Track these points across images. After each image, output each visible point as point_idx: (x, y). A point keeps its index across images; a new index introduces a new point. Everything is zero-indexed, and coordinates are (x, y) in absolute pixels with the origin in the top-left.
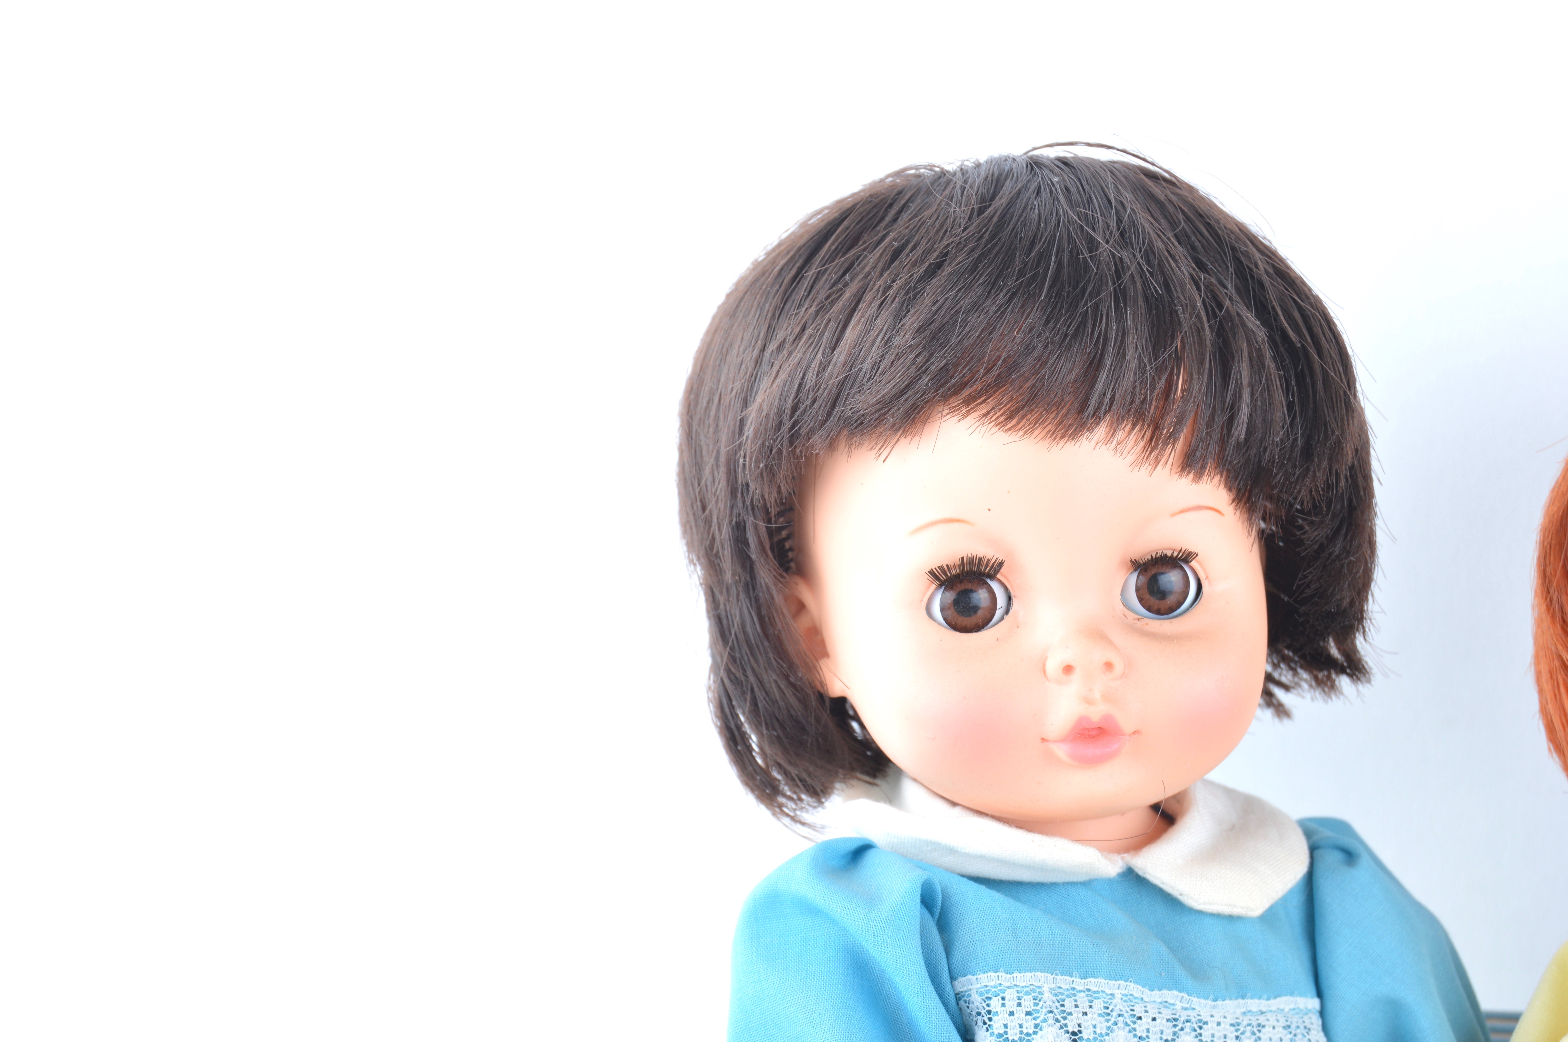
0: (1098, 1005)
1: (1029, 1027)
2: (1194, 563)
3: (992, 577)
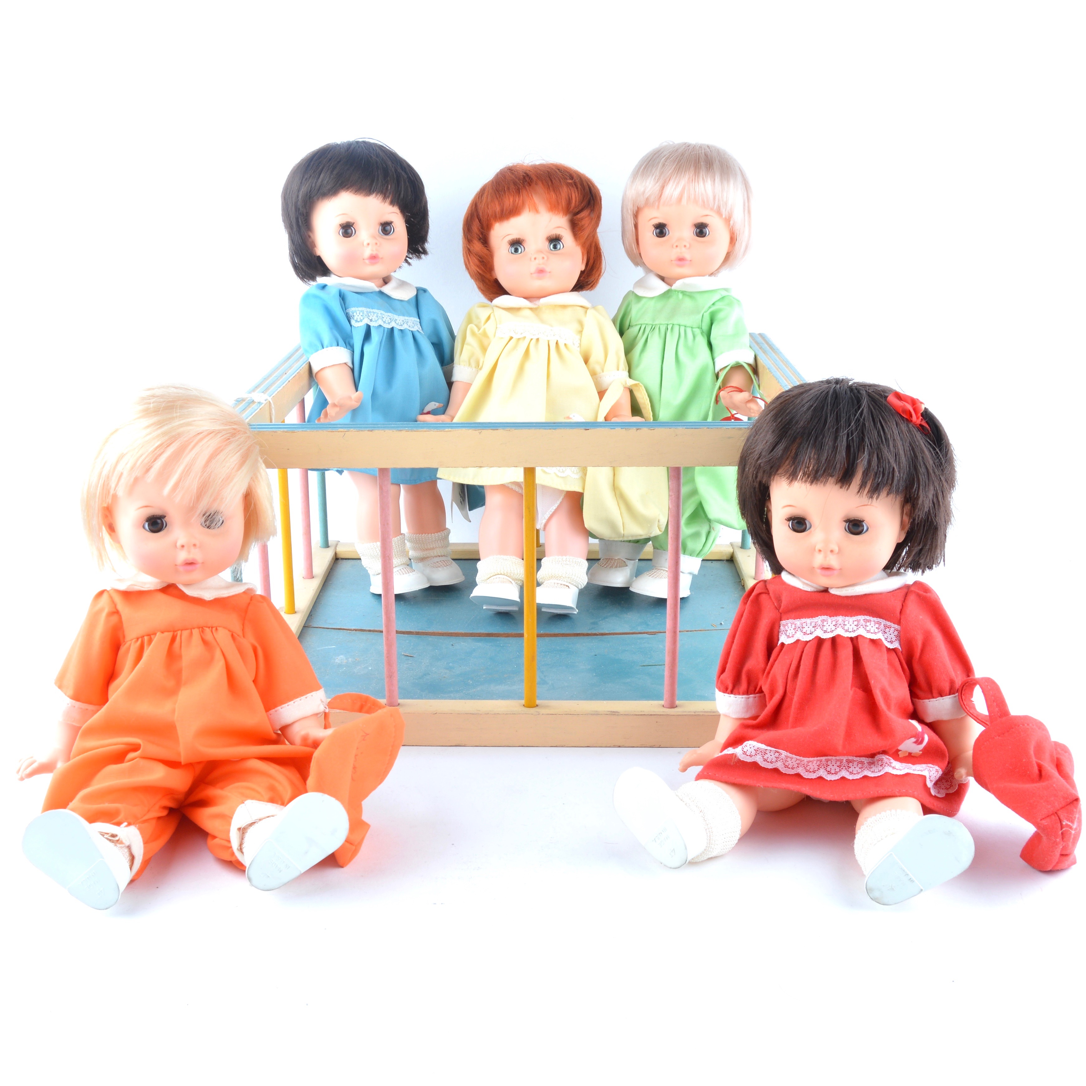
0: (375, 315)
1: (362, 318)
2: (392, 224)
3: (352, 226)
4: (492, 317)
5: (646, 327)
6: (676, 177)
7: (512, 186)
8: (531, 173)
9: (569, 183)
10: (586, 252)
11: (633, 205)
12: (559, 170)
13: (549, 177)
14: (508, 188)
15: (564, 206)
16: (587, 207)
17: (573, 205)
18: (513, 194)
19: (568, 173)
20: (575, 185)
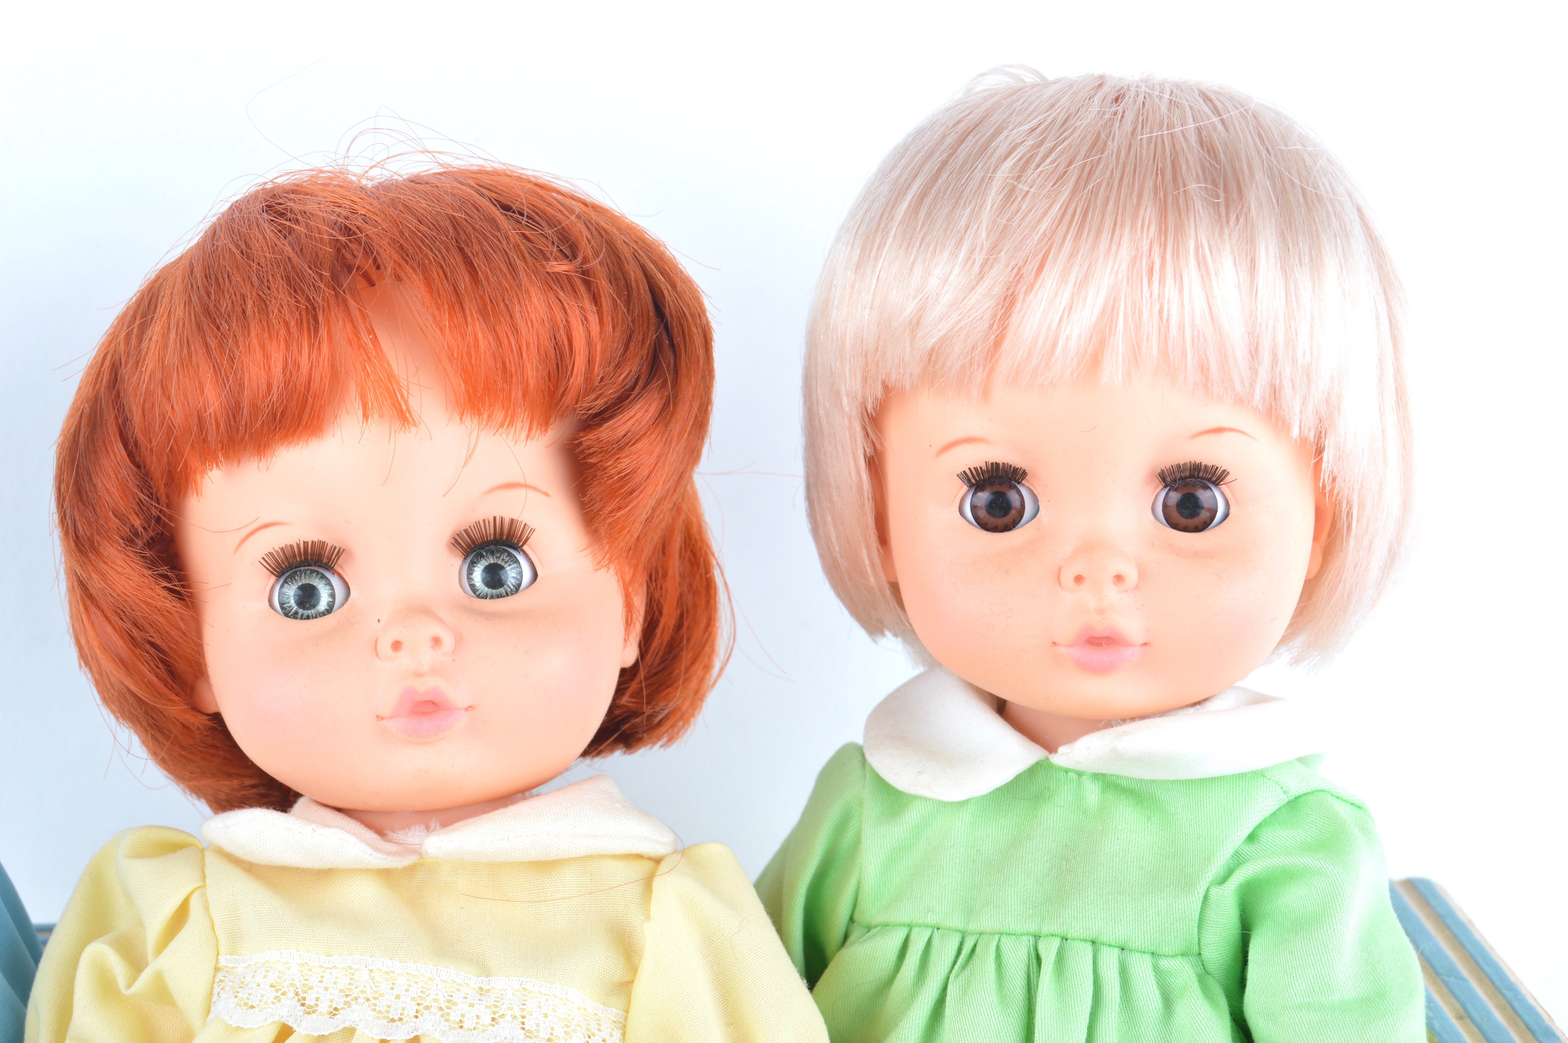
4: (195, 906)
5: (935, 942)
6: (1072, 255)
7: (281, 295)
8: (371, 230)
9: (556, 277)
10: (642, 579)
11: (865, 380)
12: (506, 208)
13: (461, 250)
14: (263, 305)
15: (532, 383)
16: (646, 385)
17: (577, 380)
18: (283, 332)
19: (552, 223)
20: (588, 284)
